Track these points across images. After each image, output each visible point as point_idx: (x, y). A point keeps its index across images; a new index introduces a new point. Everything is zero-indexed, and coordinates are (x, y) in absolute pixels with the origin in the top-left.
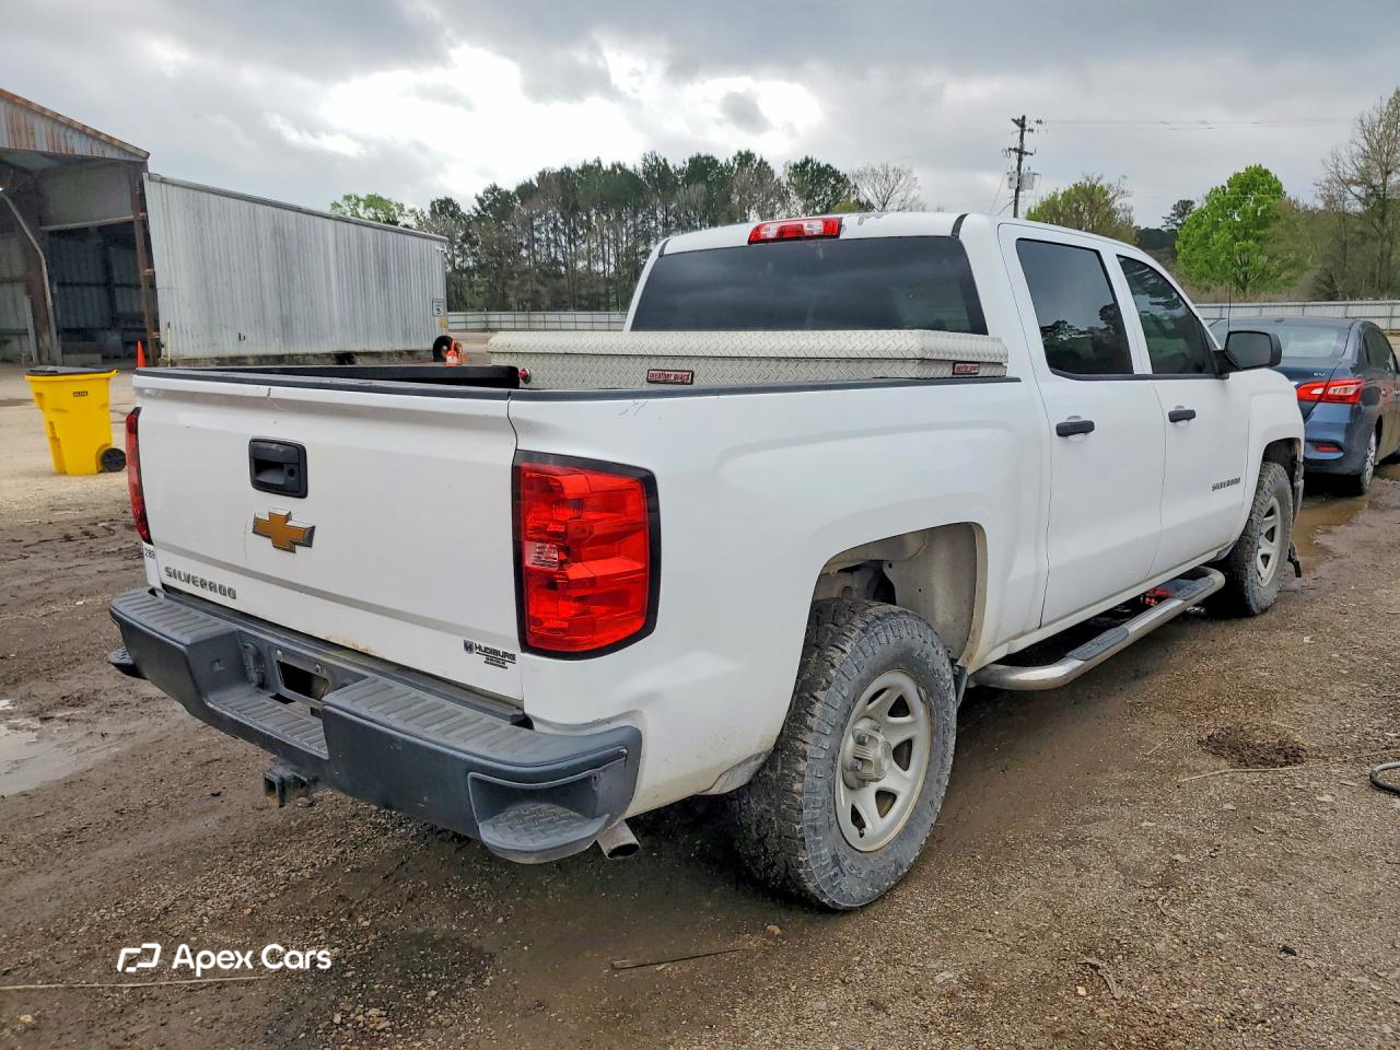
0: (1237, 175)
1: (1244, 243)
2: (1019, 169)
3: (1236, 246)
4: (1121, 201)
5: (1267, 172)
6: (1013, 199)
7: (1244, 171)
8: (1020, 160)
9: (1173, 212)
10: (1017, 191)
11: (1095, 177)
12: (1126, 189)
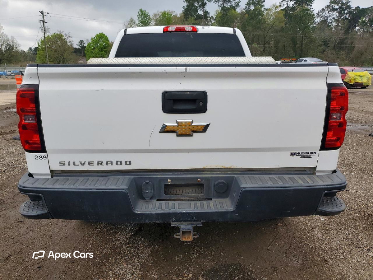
0: (97, 35)
1: (102, 52)
2: (44, 26)
3: (100, 53)
4: (70, 39)
5: (104, 35)
6: (44, 36)
7: (99, 34)
8: (44, 24)
9: (79, 43)
10: (44, 33)
11: (61, 32)
12: (70, 36)
